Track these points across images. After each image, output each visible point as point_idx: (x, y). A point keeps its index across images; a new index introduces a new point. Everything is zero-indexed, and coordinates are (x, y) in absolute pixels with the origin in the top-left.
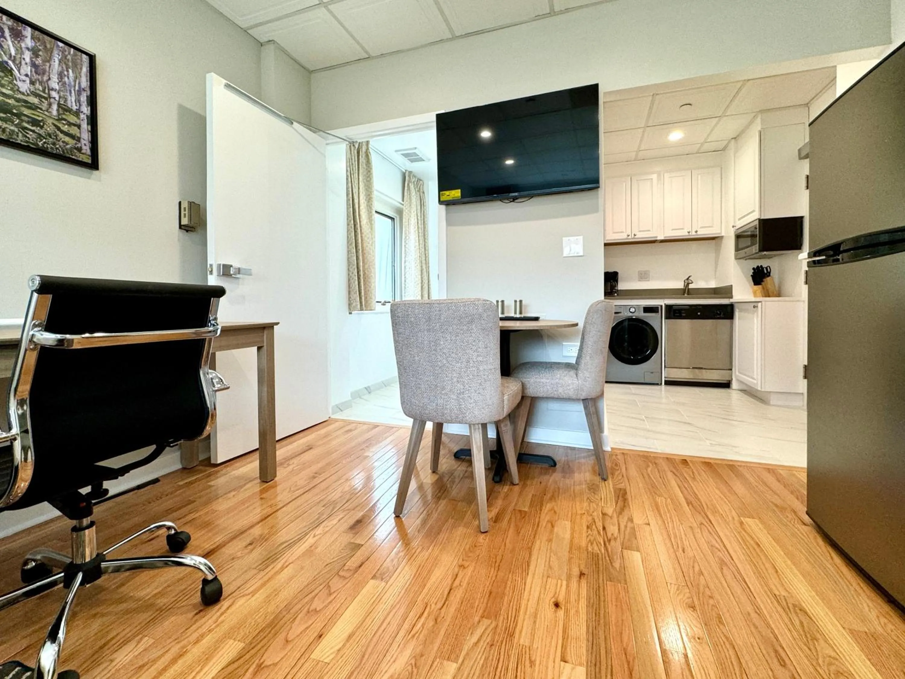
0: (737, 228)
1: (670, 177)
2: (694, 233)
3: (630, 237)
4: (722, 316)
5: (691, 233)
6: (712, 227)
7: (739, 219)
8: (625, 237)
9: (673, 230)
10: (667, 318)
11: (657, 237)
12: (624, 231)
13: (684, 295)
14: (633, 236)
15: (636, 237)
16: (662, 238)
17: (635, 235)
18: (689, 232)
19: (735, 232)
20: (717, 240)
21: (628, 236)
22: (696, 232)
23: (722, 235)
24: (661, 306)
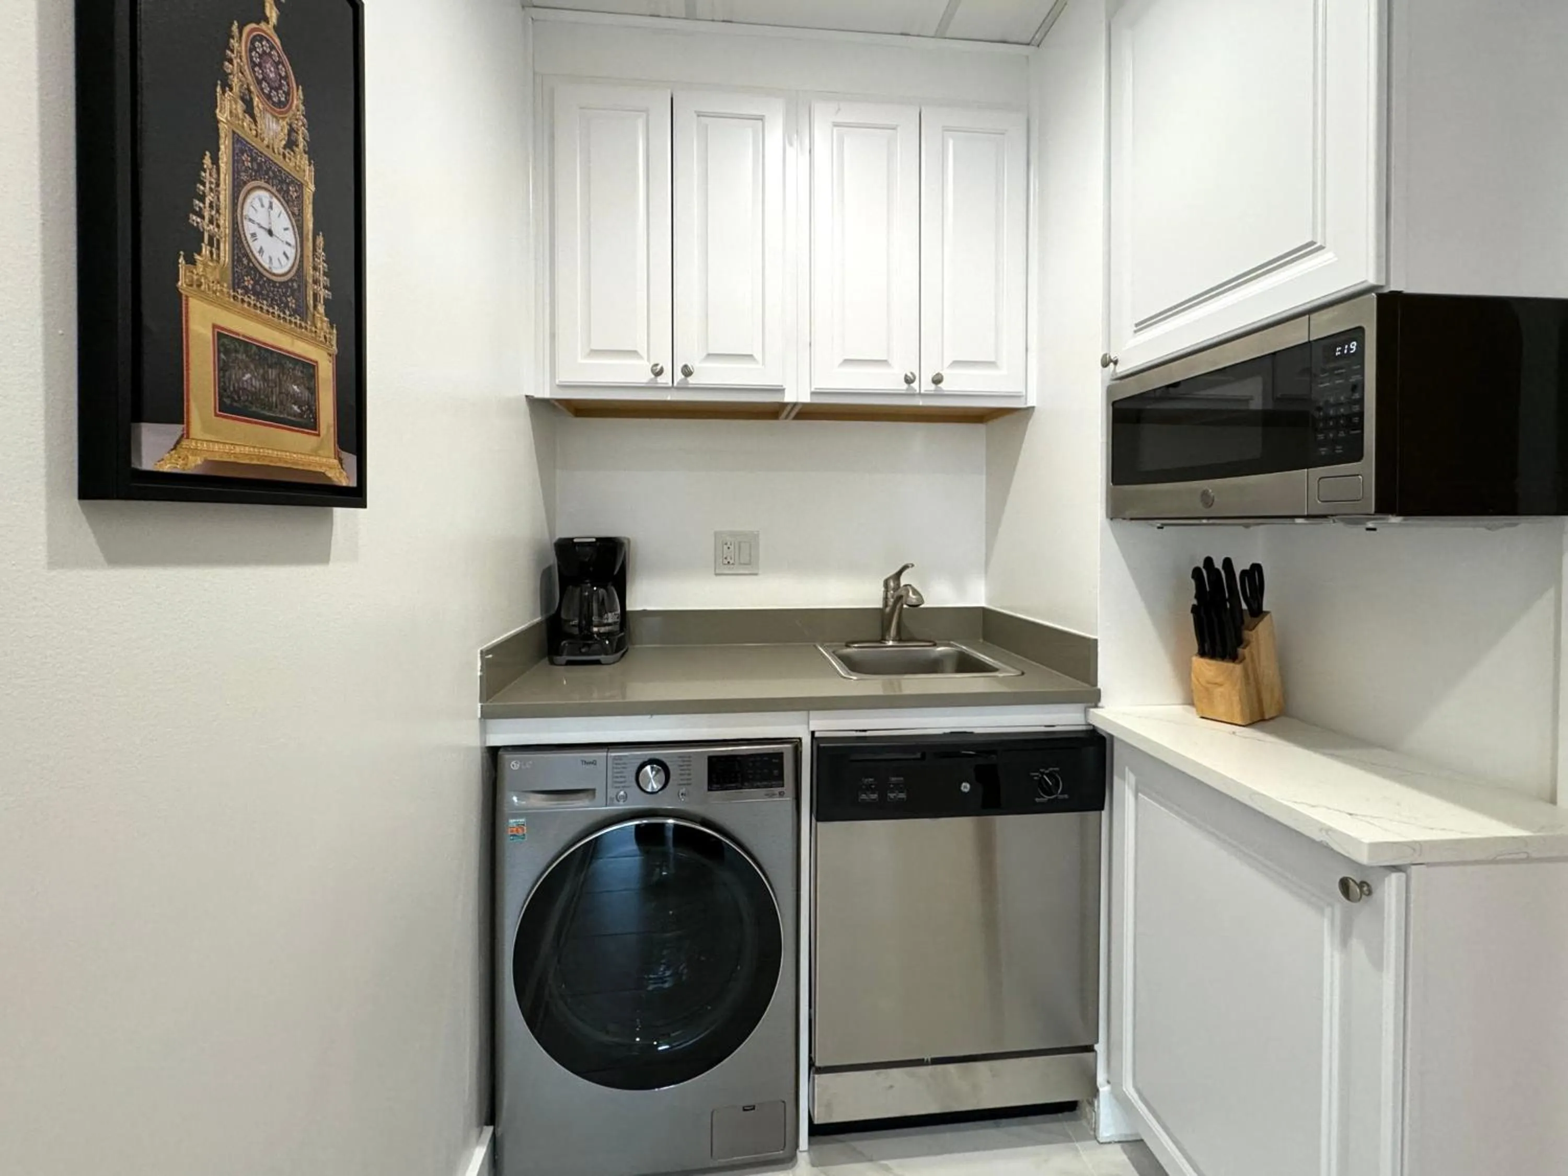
0: (1121, 369)
1: (836, 125)
2: (927, 386)
3: (665, 379)
4: (1060, 795)
5: (915, 385)
6: (991, 364)
7: (1142, 326)
8: (645, 377)
9: (847, 362)
10: (822, 813)
11: (781, 390)
12: (644, 353)
13: (883, 639)
14: (679, 376)
15: (691, 380)
16: (805, 398)
17: (687, 372)
18: (908, 381)
19: (1110, 391)
20: (996, 424)
21: (659, 373)
22: (937, 380)
23: (1030, 404)
24: (796, 743)
